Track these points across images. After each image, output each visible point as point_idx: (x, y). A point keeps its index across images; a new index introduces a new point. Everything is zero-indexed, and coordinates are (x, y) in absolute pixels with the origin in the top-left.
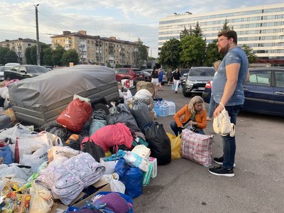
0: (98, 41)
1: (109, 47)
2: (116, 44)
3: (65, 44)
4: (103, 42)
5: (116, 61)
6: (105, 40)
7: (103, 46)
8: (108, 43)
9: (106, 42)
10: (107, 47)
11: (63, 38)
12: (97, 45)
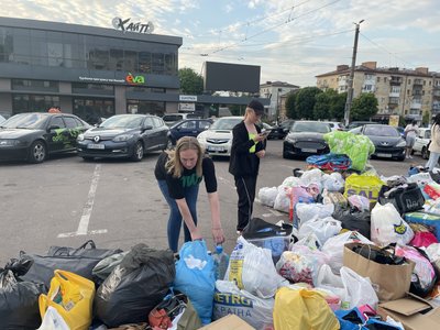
0: (395, 77)
1: (414, 86)
2: (428, 80)
3: (339, 85)
4: (404, 77)
5: (424, 110)
6: (407, 74)
7: (403, 85)
8: (412, 79)
9: (409, 78)
10: (410, 87)
11: (335, 77)
12: (392, 84)
